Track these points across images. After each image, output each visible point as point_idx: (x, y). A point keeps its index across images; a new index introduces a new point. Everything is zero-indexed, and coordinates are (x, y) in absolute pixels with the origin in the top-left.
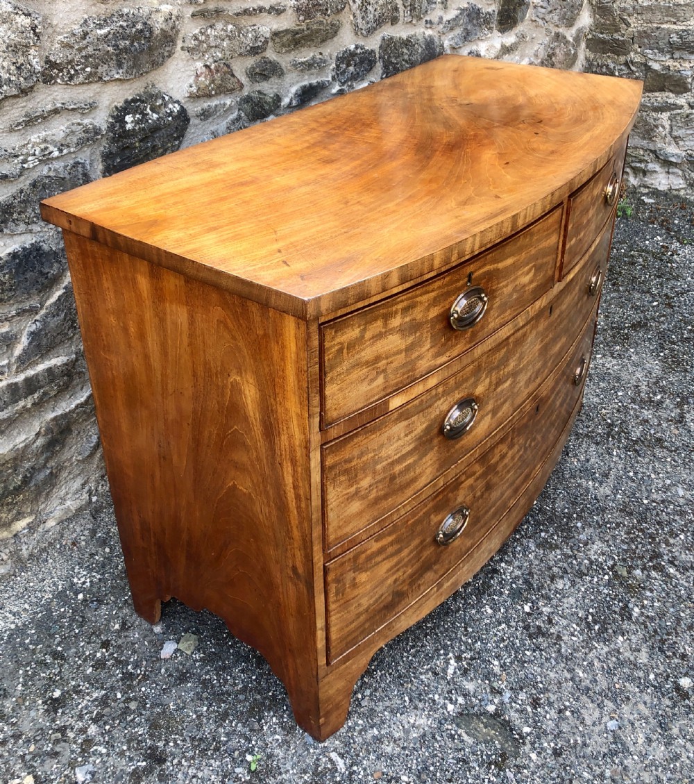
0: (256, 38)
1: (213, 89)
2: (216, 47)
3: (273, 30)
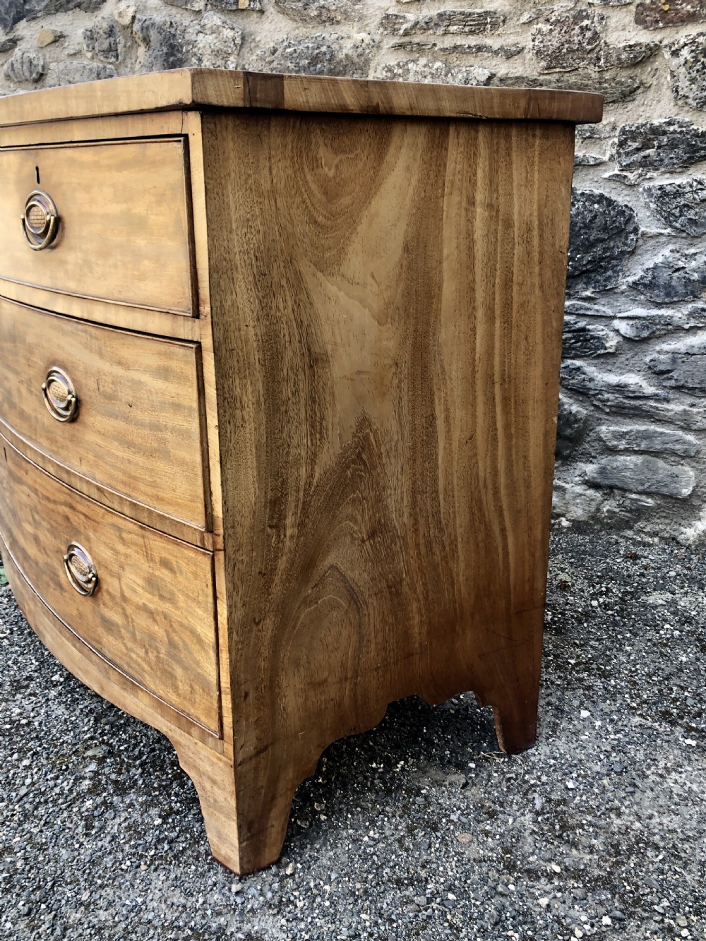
3: (499, 75)
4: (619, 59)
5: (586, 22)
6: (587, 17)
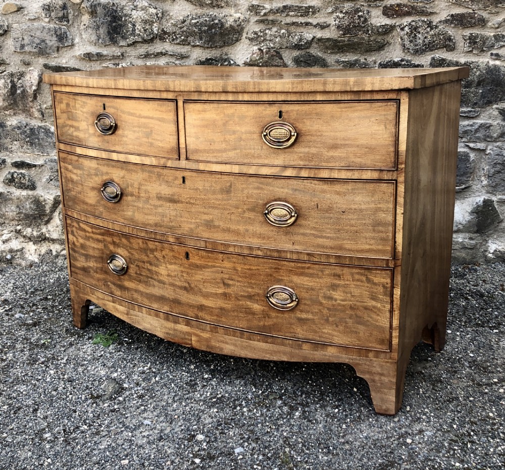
0: (301, 40)
1: (260, 62)
2: (270, 40)
3: (317, 37)
4: (378, 31)
5: (360, 14)
6: (361, 11)
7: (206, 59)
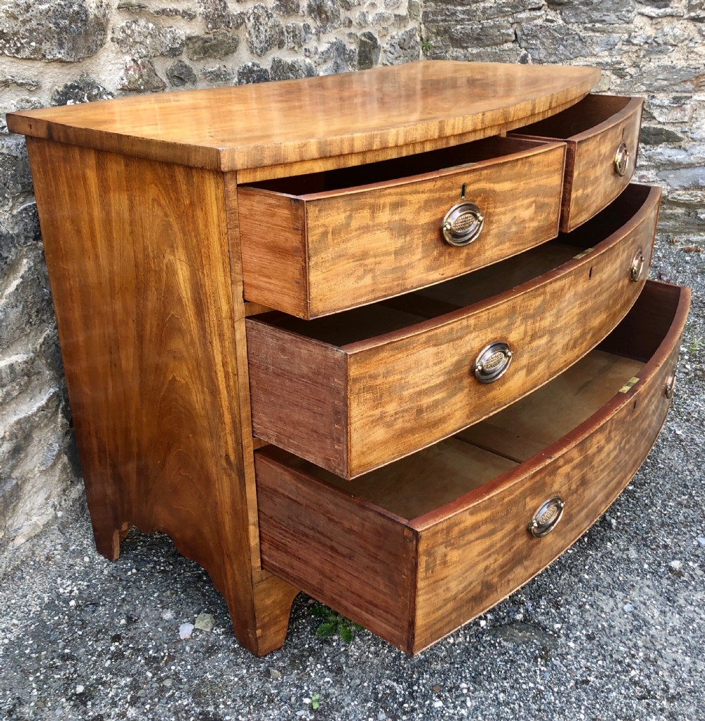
0: (174, 40)
1: (141, 84)
2: (140, 43)
3: (186, 34)
7: (66, 86)
